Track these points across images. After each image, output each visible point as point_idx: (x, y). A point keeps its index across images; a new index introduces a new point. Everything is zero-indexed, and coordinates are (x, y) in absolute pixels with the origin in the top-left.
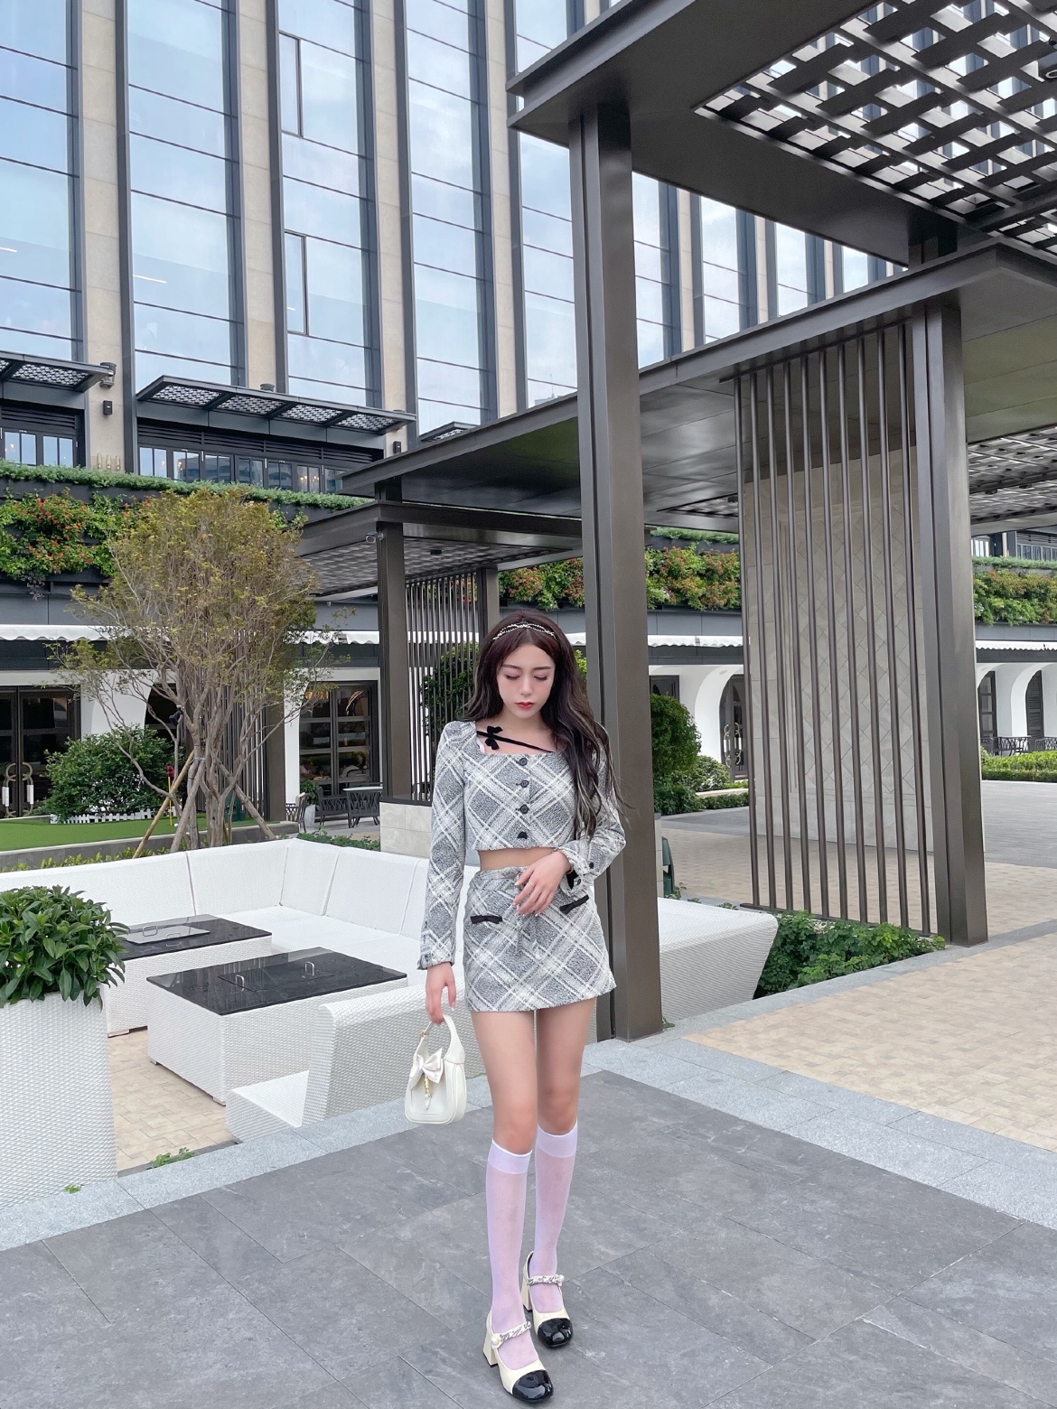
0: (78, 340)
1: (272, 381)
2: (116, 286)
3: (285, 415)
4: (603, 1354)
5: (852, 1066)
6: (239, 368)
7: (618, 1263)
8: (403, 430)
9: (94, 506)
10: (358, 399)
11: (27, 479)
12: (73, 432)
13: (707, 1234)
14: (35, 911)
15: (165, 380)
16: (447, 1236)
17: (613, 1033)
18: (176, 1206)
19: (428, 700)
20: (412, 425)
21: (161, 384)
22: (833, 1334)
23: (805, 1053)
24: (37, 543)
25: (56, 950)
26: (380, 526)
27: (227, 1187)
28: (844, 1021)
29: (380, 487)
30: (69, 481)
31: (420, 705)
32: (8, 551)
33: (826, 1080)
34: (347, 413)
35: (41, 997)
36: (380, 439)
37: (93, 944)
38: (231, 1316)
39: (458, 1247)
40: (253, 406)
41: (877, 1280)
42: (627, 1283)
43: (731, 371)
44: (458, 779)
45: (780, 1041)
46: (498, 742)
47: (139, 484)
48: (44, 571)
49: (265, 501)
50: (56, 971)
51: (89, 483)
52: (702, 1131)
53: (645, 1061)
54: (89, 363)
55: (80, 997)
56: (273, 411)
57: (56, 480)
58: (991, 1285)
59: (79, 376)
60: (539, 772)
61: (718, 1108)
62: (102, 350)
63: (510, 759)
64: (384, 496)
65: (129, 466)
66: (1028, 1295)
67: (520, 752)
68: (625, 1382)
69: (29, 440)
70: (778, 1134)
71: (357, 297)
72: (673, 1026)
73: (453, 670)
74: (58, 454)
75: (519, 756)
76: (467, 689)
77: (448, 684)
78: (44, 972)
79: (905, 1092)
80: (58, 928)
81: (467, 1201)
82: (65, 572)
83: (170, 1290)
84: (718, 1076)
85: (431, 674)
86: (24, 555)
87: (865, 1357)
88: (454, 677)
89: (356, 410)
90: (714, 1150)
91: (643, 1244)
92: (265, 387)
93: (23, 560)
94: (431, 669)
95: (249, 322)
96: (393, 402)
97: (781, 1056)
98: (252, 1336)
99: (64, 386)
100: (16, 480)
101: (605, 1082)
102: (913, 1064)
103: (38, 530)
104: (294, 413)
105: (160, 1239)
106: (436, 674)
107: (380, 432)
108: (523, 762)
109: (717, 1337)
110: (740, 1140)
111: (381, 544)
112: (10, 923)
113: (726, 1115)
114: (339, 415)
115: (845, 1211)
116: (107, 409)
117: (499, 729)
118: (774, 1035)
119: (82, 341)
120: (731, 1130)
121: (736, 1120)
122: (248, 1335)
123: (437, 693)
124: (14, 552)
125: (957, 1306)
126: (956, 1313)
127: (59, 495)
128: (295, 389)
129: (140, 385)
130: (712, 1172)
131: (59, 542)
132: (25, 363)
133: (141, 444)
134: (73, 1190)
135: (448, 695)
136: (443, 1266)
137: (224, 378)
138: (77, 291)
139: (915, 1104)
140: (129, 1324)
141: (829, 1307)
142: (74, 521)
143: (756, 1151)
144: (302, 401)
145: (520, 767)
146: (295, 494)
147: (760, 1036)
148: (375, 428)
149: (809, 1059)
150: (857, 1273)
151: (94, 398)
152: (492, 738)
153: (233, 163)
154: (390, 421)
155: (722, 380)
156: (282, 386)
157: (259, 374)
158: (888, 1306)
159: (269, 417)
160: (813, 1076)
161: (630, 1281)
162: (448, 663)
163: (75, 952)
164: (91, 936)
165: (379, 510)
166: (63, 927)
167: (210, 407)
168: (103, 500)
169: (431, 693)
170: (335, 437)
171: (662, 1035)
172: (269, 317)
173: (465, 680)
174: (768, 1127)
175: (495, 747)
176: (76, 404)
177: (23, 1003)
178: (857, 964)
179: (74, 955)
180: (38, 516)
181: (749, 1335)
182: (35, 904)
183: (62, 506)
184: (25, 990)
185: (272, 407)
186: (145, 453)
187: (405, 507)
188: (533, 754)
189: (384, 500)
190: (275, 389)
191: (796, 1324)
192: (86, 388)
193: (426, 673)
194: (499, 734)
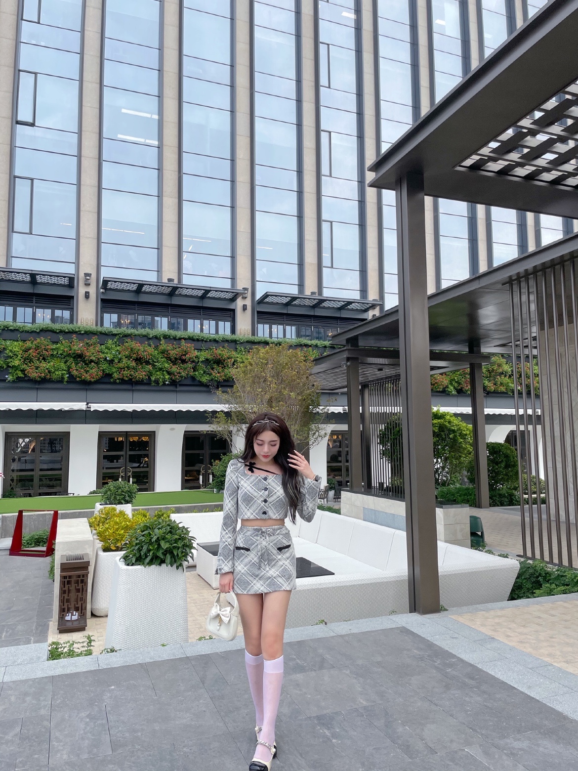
0: (233, 279)
1: (316, 290)
2: (249, 253)
3: (321, 305)
4: (340, 742)
5: (530, 639)
6: (301, 285)
7: (365, 708)
8: (378, 308)
9: (237, 351)
10: (356, 296)
11: (210, 341)
12: (230, 319)
13: (413, 702)
14: (159, 529)
15: (268, 294)
16: (298, 685)
17: (415, 610)
18: (198, 657)
19: (382, 442)
20: (382, 306)
21: (266, 296)
22: (447, 752)
23: (508, 630)
24: (214, 368)
25: (164, 545)
26: (348, 359)
27: (220, 652)
28: (539, 617)
29: (348, 340)
30: (227, 341)
31: (378, 443)
32: (202, 372)
33: (511, 644)
34: (350, 303)
35: (160, 564)
36: (366, 314)
37: (180, 544)
38: (201, 701)
39: (300, 690)
40: (307, 302)
41: (482, 735)
42: (365, 716)
43: (508, 280)
44: (235, 486)
45: (498, 624)
46: (254, 469)
47: (255, 341)
48: (216, 380)
49: (310, 346)
50: (165, 554)
51: (235, 342)
52: (435, 659)
53: (424, 625)
54: (238, 289)
55: (175, 566)
56: (316, 304)
57: (222, 341)
58: (538, 745)
59: (233, 294)
60: (273, 484)
61: (449, 650)
62: (243, 283)
63: (259, 477)
64: (350, 345)
65: (253, 334)
66: (554, 752)
67: (264, 474)
68: (343, 754)
69: (213, 323)
70: (471, 665)
71: (357, 248)
72: (447, 610)
73: (393, 427)
74: (225, 329)
75: (263, 476)
76: (399, 437)
77: (391, 433)
78: (160, 554)
79: (550, 655)
80: (166, 536)
81: (313, 672)
82: (225, 381)
83: (183, 688)
84: (456, 636)
85: (383, 428)
86: (208, 374)
87: (457, 764)
88: (393, 430)
89: (353, 301)
90: (436, 668)
91: (381, 702)
92: (313, 293)
93: (208, 376)
94: (383, 425)
95: (306, 264)
96: (372, 296)
97: (495, 630)
98: (205, 710)
99: (227, 299)
100: (206, 341)
101: (401, 632)
102: (563, 642)
103: (214, 363)
104: (325, 304)
105: (188, 668)
106: (385, 428)
107: (366, 310)
108: (265, 479)
109: (393, 744)
110: (451, 665)
111: (348, 367)
112: (149, 533)
113: (451, 653)
114: (346, 304)
115: (485, 703)
116: (245, 308)
117: (254, 464)
118: (497, 620)
119: (234, 279)
120: (449, 660)
121: (454, 656)
122: (204, 709)
123: (386, 437)
124: (204, 372)
125: (515, 752)
126: (512, 754)
127: (223, 347)
128: (327, 293)
129: (258, 296)
130: (430, 677)
131: (222, 368)
132: (211, 291)
133: (258, 323)
134: (163, 645)
135: (391, 439)
136: (291, 697)
137: (294, 291)
138: (233, 257)
139: (553, 660)
140: (164, 698)
141: (452, 741)
142: (229, 358)
143: (456, 671)
144: (328, 299)
145: (264, 481)
146: (324, 342)
147: (489, 620)
148: (363, 309)
149: (509, 634)
150: (474, 730)
151: (240, 303)
152: (251, 467)
153: (300, 193)
154: (370, 305)
155: (503, 284)
156: (320, 293)
157: (310, 287)
158: (480, 745)
159: (314, 307)
160: (506, 642)
161: (366, 716)
162: (391, 423)
163: (173, 547)
164: (180, 541)
165: (347, 352)
166: (168, 536)
167: (287, 304)
168: (241, 348)
169: (383, 437)
170: (345, 314)
171: (439, 614)
172: (315, 261)
173: (399, 432)
174: (469, 661)
175: (252, 472)
176: (232, 307)
177: (153, 567)
178: (563, 590)
179: (172, 548)
180: (214, 357)
181: (408, 746)
182: (160, 526)
183: (223, 352)
184: (154, 561)
185: (315, 302)
186: (260, 326)
187: (360, 350)
188: (270, 476)
189: (350, 347)
190: (317, 294)
191: (432, 745)
192: (236, 300)
193: (381, 428)
194: (254, 466)
